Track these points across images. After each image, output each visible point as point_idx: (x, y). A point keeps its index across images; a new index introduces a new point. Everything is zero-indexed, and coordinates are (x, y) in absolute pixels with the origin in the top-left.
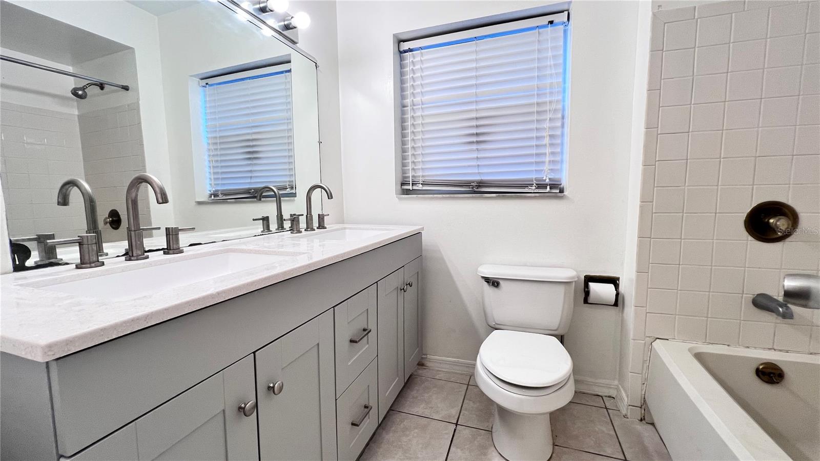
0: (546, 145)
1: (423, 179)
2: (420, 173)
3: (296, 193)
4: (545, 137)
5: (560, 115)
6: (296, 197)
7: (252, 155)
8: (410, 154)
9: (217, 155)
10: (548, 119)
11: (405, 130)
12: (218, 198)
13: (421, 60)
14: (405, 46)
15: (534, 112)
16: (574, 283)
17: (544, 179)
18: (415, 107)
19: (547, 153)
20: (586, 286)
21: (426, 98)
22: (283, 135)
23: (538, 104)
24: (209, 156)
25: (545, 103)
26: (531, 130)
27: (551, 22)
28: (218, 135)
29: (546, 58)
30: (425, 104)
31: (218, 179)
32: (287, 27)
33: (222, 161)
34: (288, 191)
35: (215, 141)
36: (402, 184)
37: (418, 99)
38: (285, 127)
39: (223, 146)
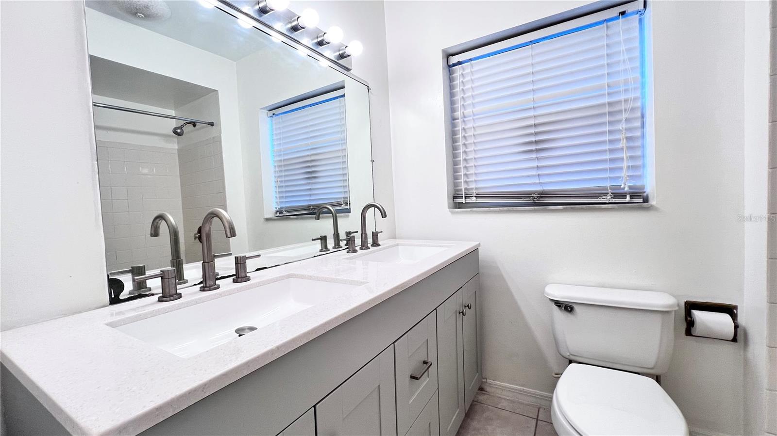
0: (622, 149)
1: (477, 191)
2: (472, 186)
3: (350, 209)
4: (620, 140)
5: (639, 114)
6: (350, 213)
7: (311, 175)
8: (462, 166)
9: (281, 176)
10: (624, 119)
11: (456, 142)
12: (282, 215)
13: (471, 72)
14: (454, 60)
15: (605, 114)
16: (673, 313)
17: (622, 186)
18: (465, 119)
19: (625, 157)
20: (688, 314)
21: (478, 109)
22: (338, 155)
23: (610, 104)
24: (275, 177)
25: (619, 102)
26: (603, 133)
27: (623, 13)
28: (283, 158)
29: (619, 53)
30: (478, 115)
31: (282, 197)
32: (342, 56)
33: (286, 181)
34: (343, 207)
35: (280, 164)
36: (455, 197)
37: (468, 111)
38: (340, 148)
39: (286, 168)
